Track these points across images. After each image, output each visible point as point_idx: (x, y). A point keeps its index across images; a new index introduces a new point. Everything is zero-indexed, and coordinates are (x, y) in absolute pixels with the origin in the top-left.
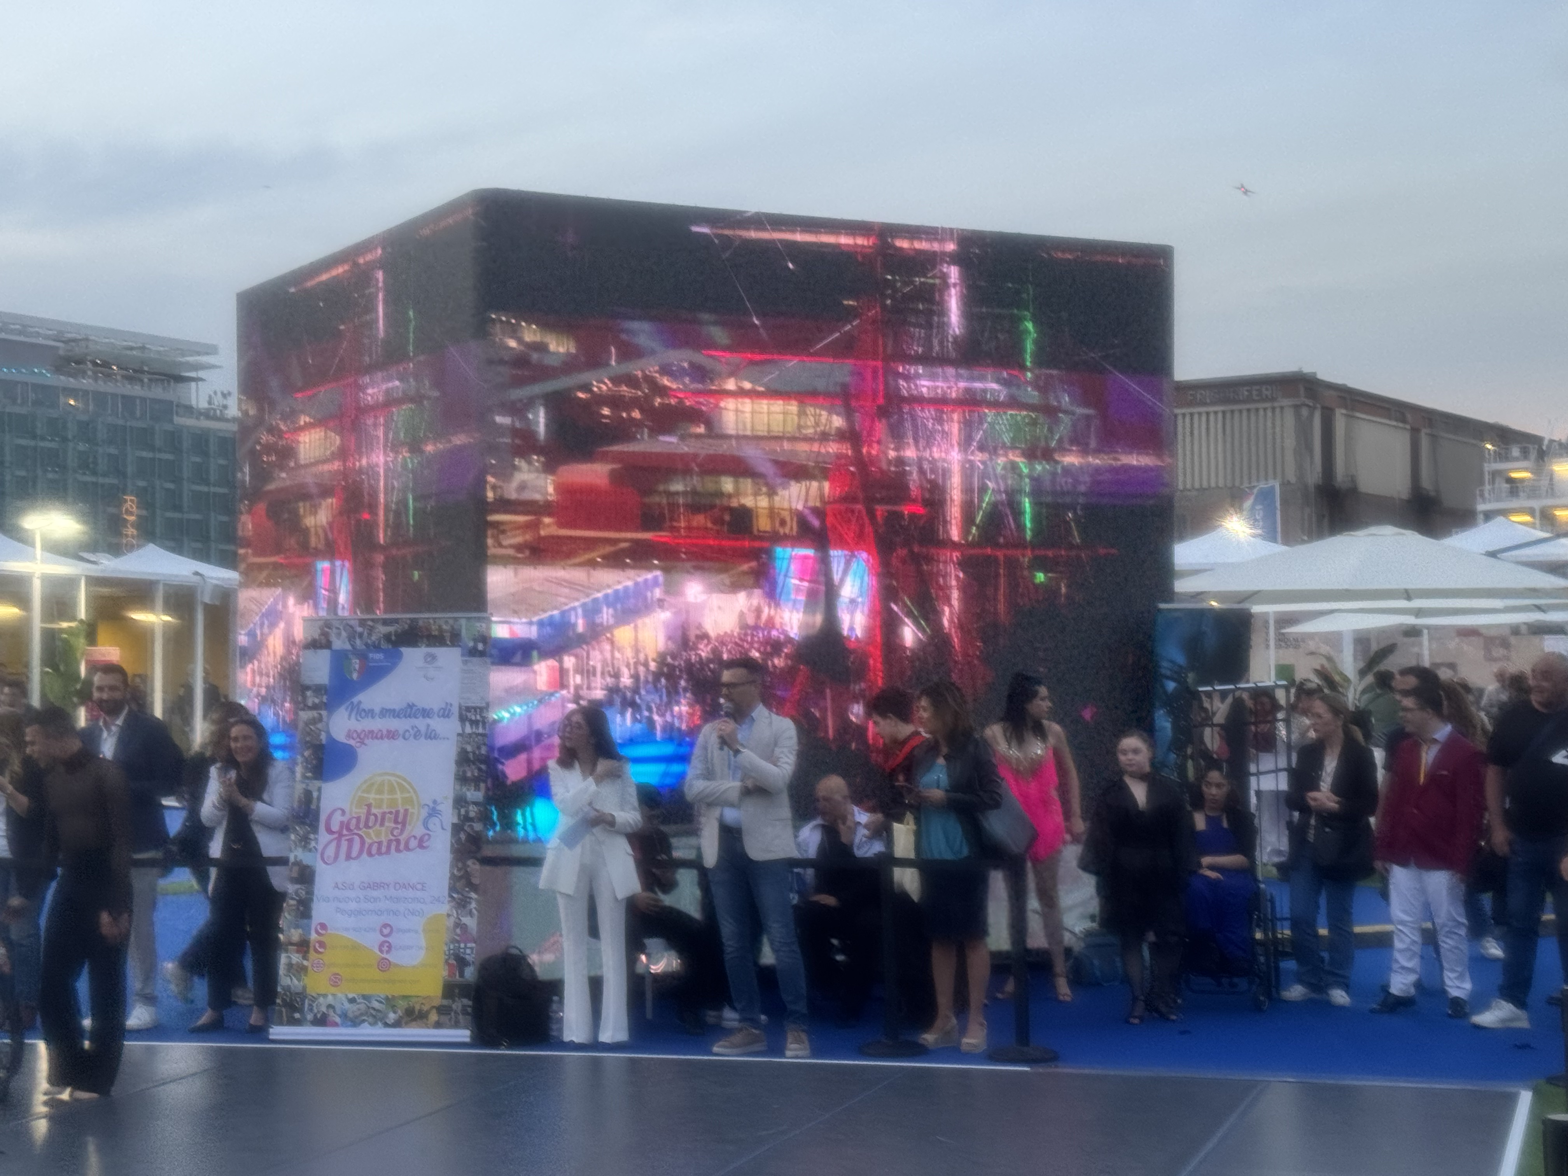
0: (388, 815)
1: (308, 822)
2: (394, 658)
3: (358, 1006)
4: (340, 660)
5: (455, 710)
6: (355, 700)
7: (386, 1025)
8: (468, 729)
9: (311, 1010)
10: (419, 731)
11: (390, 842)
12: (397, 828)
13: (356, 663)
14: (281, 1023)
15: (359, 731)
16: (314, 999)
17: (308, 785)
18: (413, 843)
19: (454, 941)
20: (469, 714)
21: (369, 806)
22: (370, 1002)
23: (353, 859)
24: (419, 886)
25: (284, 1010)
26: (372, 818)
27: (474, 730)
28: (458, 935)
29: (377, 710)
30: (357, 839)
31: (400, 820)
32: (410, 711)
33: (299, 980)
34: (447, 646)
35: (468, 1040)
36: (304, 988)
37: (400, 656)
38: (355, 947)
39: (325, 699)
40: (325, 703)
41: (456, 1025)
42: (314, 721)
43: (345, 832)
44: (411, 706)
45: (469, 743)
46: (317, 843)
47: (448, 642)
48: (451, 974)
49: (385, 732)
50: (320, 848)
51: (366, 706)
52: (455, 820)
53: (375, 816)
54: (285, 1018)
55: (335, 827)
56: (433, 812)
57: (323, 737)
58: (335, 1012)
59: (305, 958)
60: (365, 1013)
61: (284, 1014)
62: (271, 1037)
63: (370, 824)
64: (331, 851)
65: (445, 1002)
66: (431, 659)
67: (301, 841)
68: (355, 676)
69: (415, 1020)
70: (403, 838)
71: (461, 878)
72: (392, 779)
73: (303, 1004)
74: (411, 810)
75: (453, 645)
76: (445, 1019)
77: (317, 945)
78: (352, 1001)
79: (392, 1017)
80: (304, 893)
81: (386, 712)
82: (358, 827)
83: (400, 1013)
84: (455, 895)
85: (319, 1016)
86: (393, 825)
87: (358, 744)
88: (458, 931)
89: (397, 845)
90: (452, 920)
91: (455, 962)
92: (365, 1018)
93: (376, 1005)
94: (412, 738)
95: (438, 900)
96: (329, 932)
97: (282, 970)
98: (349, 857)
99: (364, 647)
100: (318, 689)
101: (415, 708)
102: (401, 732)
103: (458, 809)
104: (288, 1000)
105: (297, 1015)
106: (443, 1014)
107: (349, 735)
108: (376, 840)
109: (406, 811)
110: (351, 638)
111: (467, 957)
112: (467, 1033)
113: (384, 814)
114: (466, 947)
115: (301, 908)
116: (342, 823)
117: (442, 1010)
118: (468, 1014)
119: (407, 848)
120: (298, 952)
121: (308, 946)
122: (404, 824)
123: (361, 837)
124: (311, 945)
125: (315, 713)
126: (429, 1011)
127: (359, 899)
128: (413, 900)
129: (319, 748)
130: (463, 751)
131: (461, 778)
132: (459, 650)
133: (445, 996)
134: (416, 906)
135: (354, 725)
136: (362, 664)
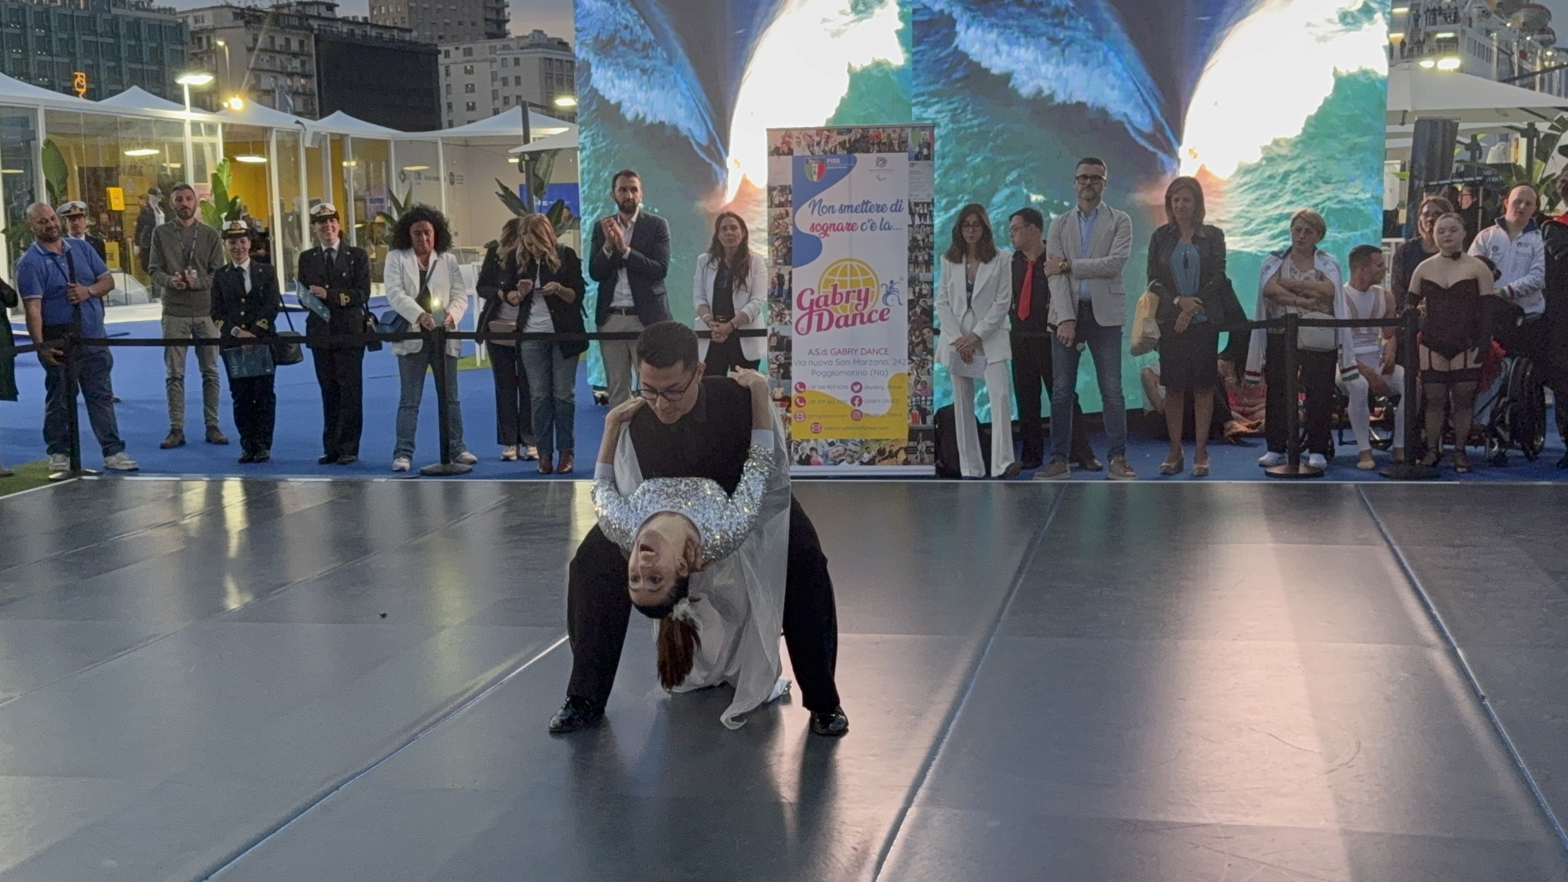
1: (782, 300)
2: (850, 164)
3: (837, 448)
4: (799, 164)
5: (905, 206)
6: (817, 198)
7: (862, 463)
9: (797, 452)
10: (874, 223)
11: (855, 316)
12: (860, 304)
13: (815, 167)
15: (822, 224)
16: (799, 444)
17: (779, 270)
18: (875, 316)
19: (915, 395)
20: (917, 209)
22: (847, 445)
23: (824, 330)
24: (882, 351)
27: (923, 222)
28: (920, 390)
29: (837, 207)
30: (826, 316)
31: (864, 298)
32: (865, 207)
34: (896, 151)
35: (933, 473)
37: (855, 160)
38: (831, 401)
39: (790, 199)
40: (790, 202)
41: (922, 462)
42: (781, 217)
44: (866, 203)
45: (919, 233)
46: (791, 318)
47: (896, 148)
48: (915, 421)
49: (845, 225)
50: (794, 321)
51: (826, 203)
52: (911, 297)
53: (841, 294)
55: (806, 303)
56: (891, 291)
57: (790, 229)
58: (817, 453)
59: (788, 410)
60: (844, 454)
63: (837, 301)
64: (804, 323)
65: (912, 444)
67: (777, 316)
68: (815, 178)
69: (886, 458)
70: (866, 312)
71: (918, 344)
72: (854, 264)
74: (871, 289)
75: (902, 150)
76: (912, 457)
77: (798, 400)
78: (832, 444)
79: (866, 457)
80: (783, 358)
81: (846, 208)
82: (826, 304)
83: (873, 453)
84: (915, 358)
87: (822, 235)
88: (919, 387)
89: (861, 318)
90: (913, 377)
91: (917, 412)
92: (843, 457)
93: (851, 446)
94: (869, 229)
95: (900, 362)
96: (807, 389)
99: (822, 153)
100: (783, 189)
101: (869, 205)
102: (859, 225)
103: (912, 287)
106: (910, 453)
108: (842, 314)
109: (867, 290)
110: (810, 146)
111: (928, 408)
112: (933, 468)
113: (848, 293)
114: (926, 400)
115: (779, 371)
116: (812, 301)
117: (907, 450)
118: (931, 453)
121: (790, 401)
122: (866, 300)
123: (829, 312)
124: (793, 400)
125: (782, 210)
126: (897, 452)
127: (830, 363)
128: (878, 362)
129: (787, 239)
130: (914, 240)
131: (913, 262)
132: (906, 154)
133: (910, 440)
134: (880, 367)
135: (817, 219)
136: (821, 168)
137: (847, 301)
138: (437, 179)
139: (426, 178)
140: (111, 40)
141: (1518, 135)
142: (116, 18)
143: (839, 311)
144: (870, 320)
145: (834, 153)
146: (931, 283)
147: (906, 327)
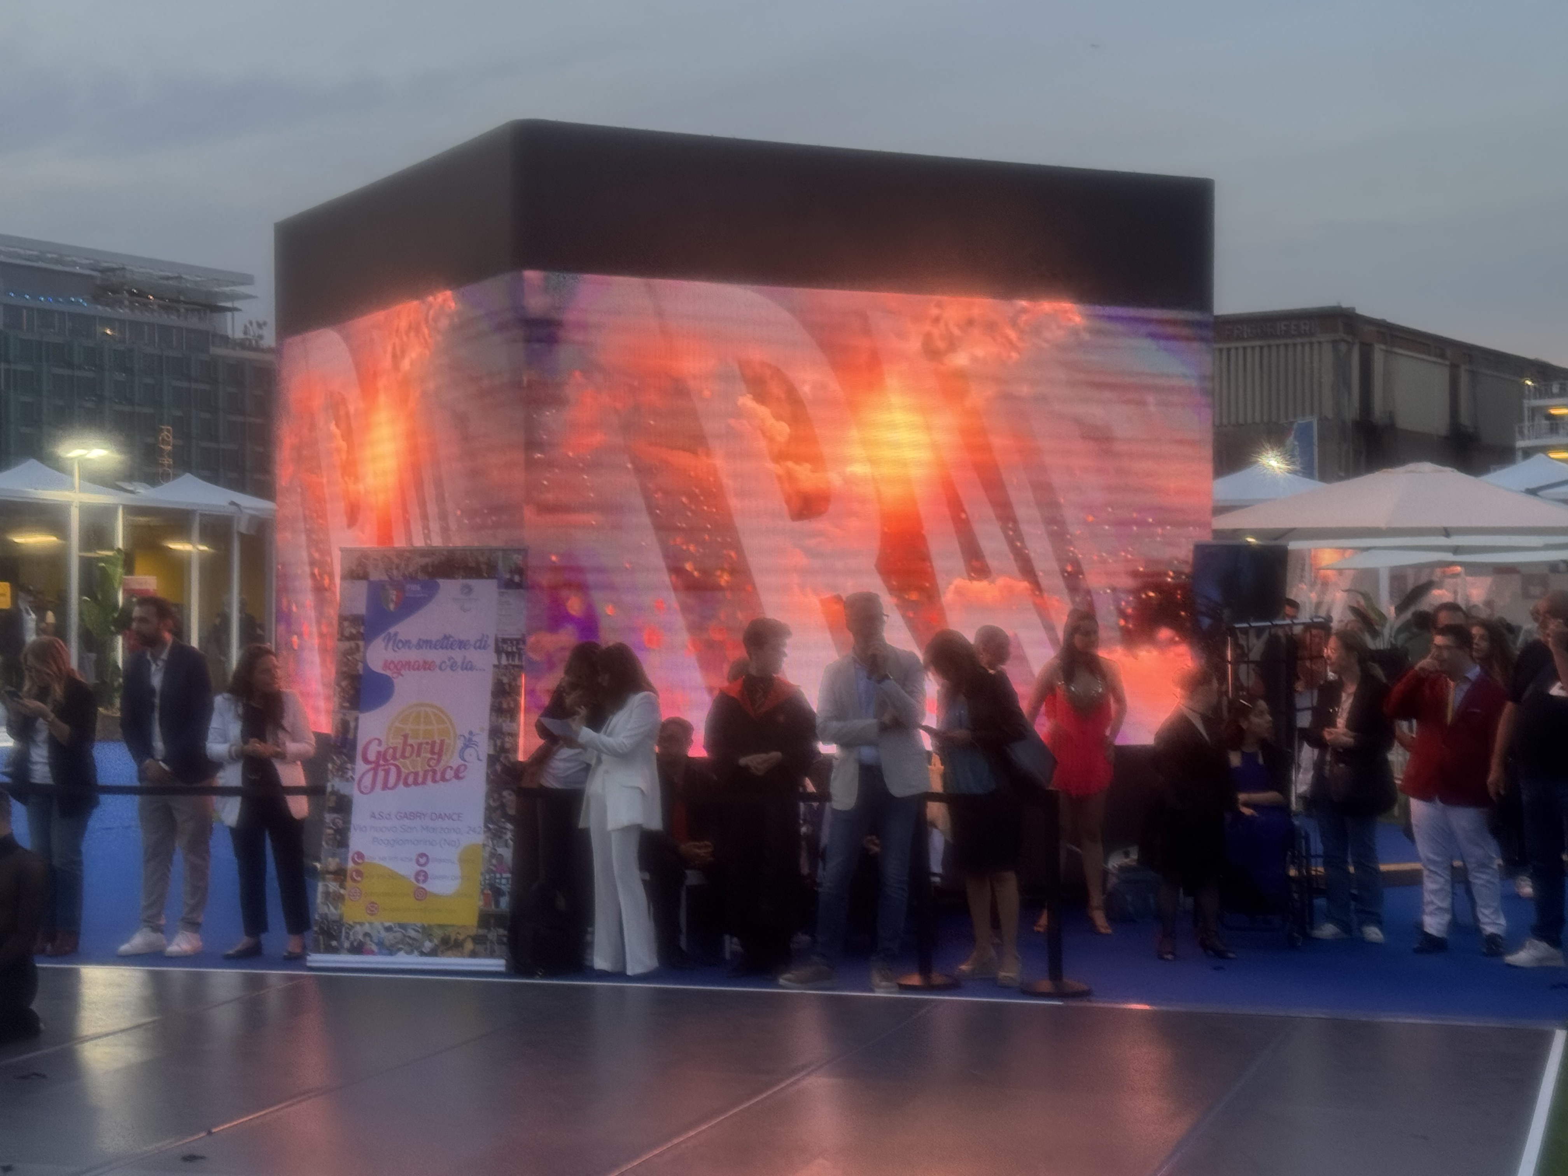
0: (424, 746)
1: (345, 751)
2: (430, 591)
3: (394, 934)
4: (375, 591)
5: (491, 643)
6: (392, 630)
7: (423, 954)
8: (504, 661)
9: (348, 938)
10: (456, 662)
11: (426, 773)
12: (432, 759)
13: (393, 594)
14: (317, 951)
15: (396, 662)
16: (351, 927)
17: (345, 715)
18: (449, 774)
19: (490, 871)
20: (505, 646)
21: (406, 737)
22: (406, 931)
23: (389, 789)
24: (455, 817)
25: (321, 937)
26: (408, 749)
27: (510, 662)
28: (495, 866)
29: (414, 641)
30: (393, 770)
31: (438, 751)
32: (446, 642)
33: (336, 908)
34: (485, 578)
35: (503, 969)
36: (341, 916)
37: (438, 586)
38: (393, 875)
39: (362, 630)
40: (362, 634)
41: (492, 955)
42: (351, 652)
43: (381, 762)
44: (446, 637)
45: (505, 675)
46: (354, 772)
47: (485, 574)
48: (487, 903)
49: (421, 664)
50: (357, 777)
51: (402, 637)
52: (492, 752)
53: (411, 746)
54: (322, 946)
55: (372, 756)
56: (469, 743)
57: (360, 666)
58: (371, 941)
59: (342, 886)
60: (402, 942)
61: (322, 941)
62: (309, 964)
63: (407, 754)
64: (367, 780)
65: (481, 932)
66: (468, 590)
67: (338, 770)
68: (392, 607)
69: (451, 948)
70: (439, 768)
71: (496, 809)
72: (428, 709)
73: (341, 932)
74: (447, 741)
75: (490, 576)
76: (480, 948)
77: (354, 874)
78: (389, 929)
79: (428, 945)
80: (341, 822)
81: (424, 644)
82: (394, 758)
83: (436, 941)
84: (491, 826)
85: (355, 944)
86: (429, 756)
87: (395, 675)
88: (494, 861)
89: (433, 775)
90: (488, 849)
91: (489, 892)
92: (403, 947)
93: (413, 934)
94: (448, 669)
95: (474, 831)
96: (366, 860)
97: (320, 899)
98: (385, 787)
99: (401, 578)
100: (356, 620)
101: (451, 639)
102: (438, 663)
103: (493, 739)
104: (326, 929)
105: (334, 943)
106: (478, 944)
107: (386, 665)
108: (413, 770)
109: (442, 742)
110: (388, 569)
111: (503, 887)
112: (502, 962)
113: (420, 745)
114: (501, 878)
115: (338, 837)
116: (379, 753)
117: (478, 940)
118: (504, 944)
119: (443, 779)
120: (335, 880)
121: (345, 876)
122: (440, 754)
123: (397, 767)
124: (349, 873)
125: (352, 644)
126: (464, 940)
127: (394, 829)
128: (449, 830)
129: (356, 678)
130: (498, 683)
131: (496, 709)
132: (495, 581)
133: (480, 926)
134: (451, 836)
135: (391, 655)
136: (399, 595)
137: (418, 755)
143: (407, 766)
145: (412, 578)
147: (483, 788)
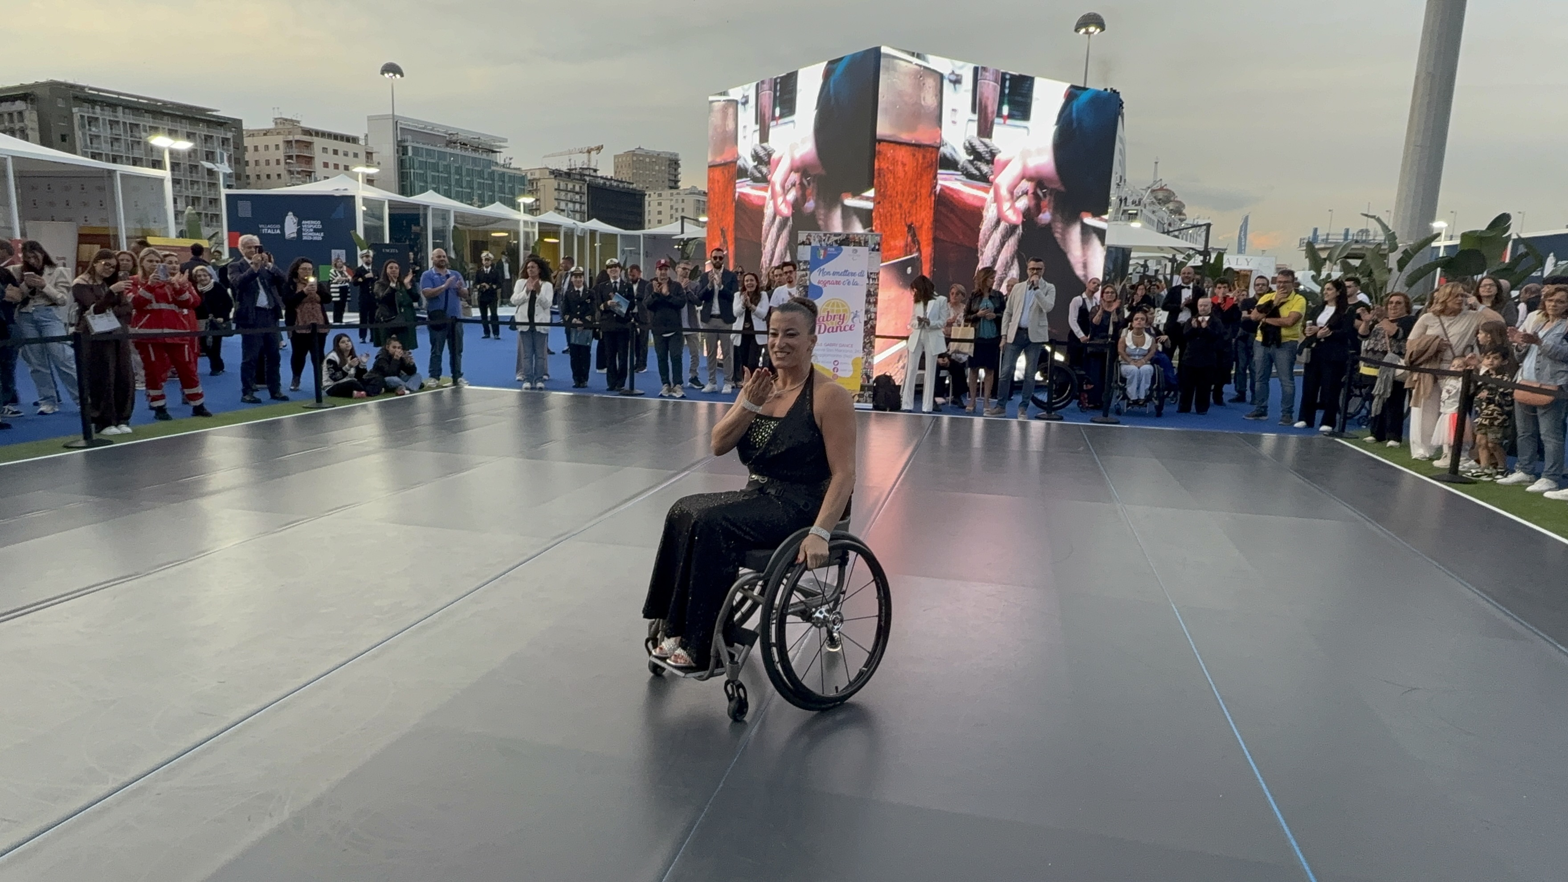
0: (836, 316)
2: (839, 252)
4: (815, 251)
5: (865, 274)
6: (822, 267)
8: (871, 282)
10: (851, 282)
11: (837, 327)
12: (840, 322)
13: (822, 252)
15: (823, 281)
18: (847, 328)
19: (865, 368)
20: (871, 275)
24: (850, 346)
26: (829, 317)
27: (873, 282)
29: (831, 272)
31: (842, 318)
32: (846, 273)
34: (862, 246)
35: (871, 408)
37: (842, 250)
39: (808, 267)
41: (866, 402)
42: (803, 276)
44: (846, 271)
45: (871, 288)
48: (864, 381)
49: (834, 281)
51: (826, 271)
52: (866, 319)
53: (831, 316)
56: (855, 316)
57: (808, 282)
63: (829, 320)
65: (861, 393)
66: (855, 251)
68: (822, 257)
70: (843, 326)
71: (868, 343)
72: (838, 301)
74: (846, 314)
75: (865, 246)
76: (861, 399)
81: (836, 273)
82: (823, 320)
84: (865, 350)
86: (838, 320)
87: (823, 286)
88: (867, 364)
89: (839, 328)
90: (864, 359)
91: (865, 378)
94: (847, 285)
95: (858, 351)
98: (819, 333)
99: (825, 245)
100: (805, 262)
102: (842, 282)
103: (867, 314)
107: (819, 282)
110: (820, 241)
111: (871, 375)
112: (871, 405)
114: (870, 371)
117: (859, 396)
118: (871, 397)
123: (824, 324)
125: (804, 273)
127: (824, 350)
128: (847, 351)
129: (806, 287)
130: (869, 291)
131: (868, 302)
132: (867, 248)
133: (861, 390)
134: (848, 354)
135: (822, 278)
136: (825, 253)
137: (834, 320)
138: (639, 254)
139: (635, 254)
140: (490, 182)
141: (1167, 262)
142: (493, 172)
143: (829, 325)
144: (844, 329)
145: (831, 245)
146: (876, 313)
147: (863, 334)
